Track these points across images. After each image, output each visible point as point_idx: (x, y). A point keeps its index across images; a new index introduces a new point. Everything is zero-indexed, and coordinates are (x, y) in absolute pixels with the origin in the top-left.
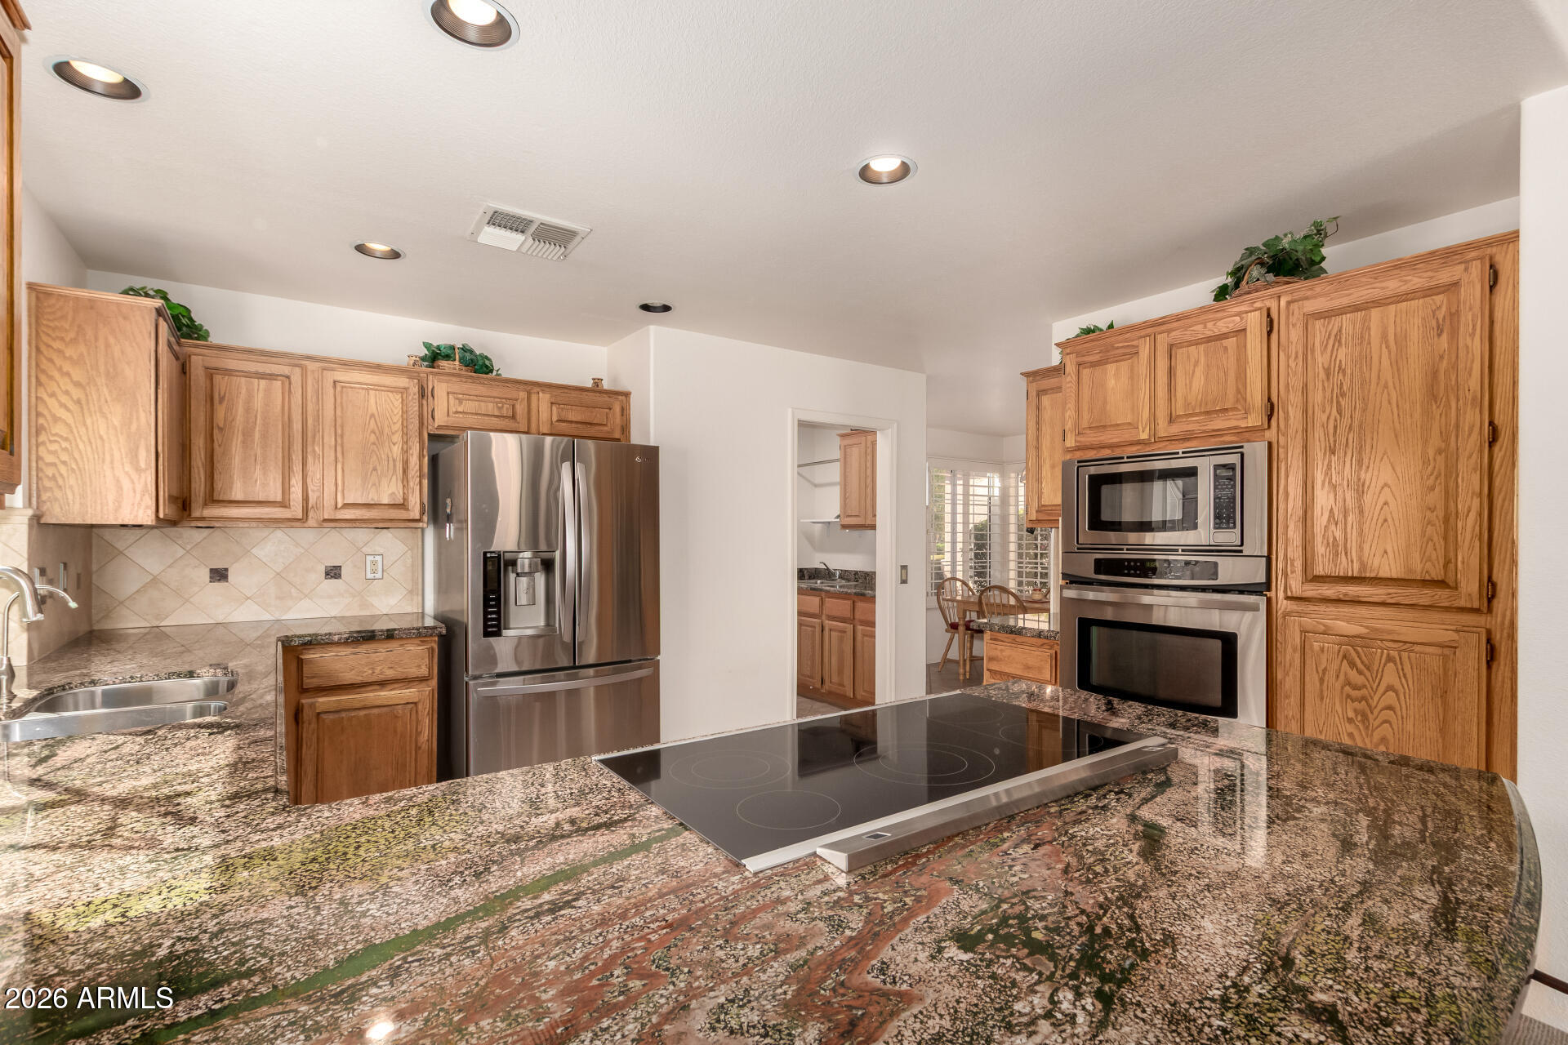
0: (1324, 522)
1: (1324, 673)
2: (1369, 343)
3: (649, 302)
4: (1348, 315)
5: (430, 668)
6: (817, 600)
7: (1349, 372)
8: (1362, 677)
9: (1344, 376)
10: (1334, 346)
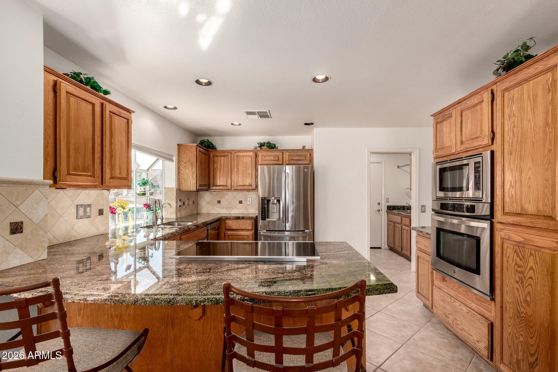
0: (508, 188)
1: (508, 258)
2: (524, 101)
3: (307, 123)
4: (516, 88)
5: (252, 227)
6: (400, 218)
7: (516, 115)
8: (521, 262)
9: (515, 117)
10: (511, 104)
